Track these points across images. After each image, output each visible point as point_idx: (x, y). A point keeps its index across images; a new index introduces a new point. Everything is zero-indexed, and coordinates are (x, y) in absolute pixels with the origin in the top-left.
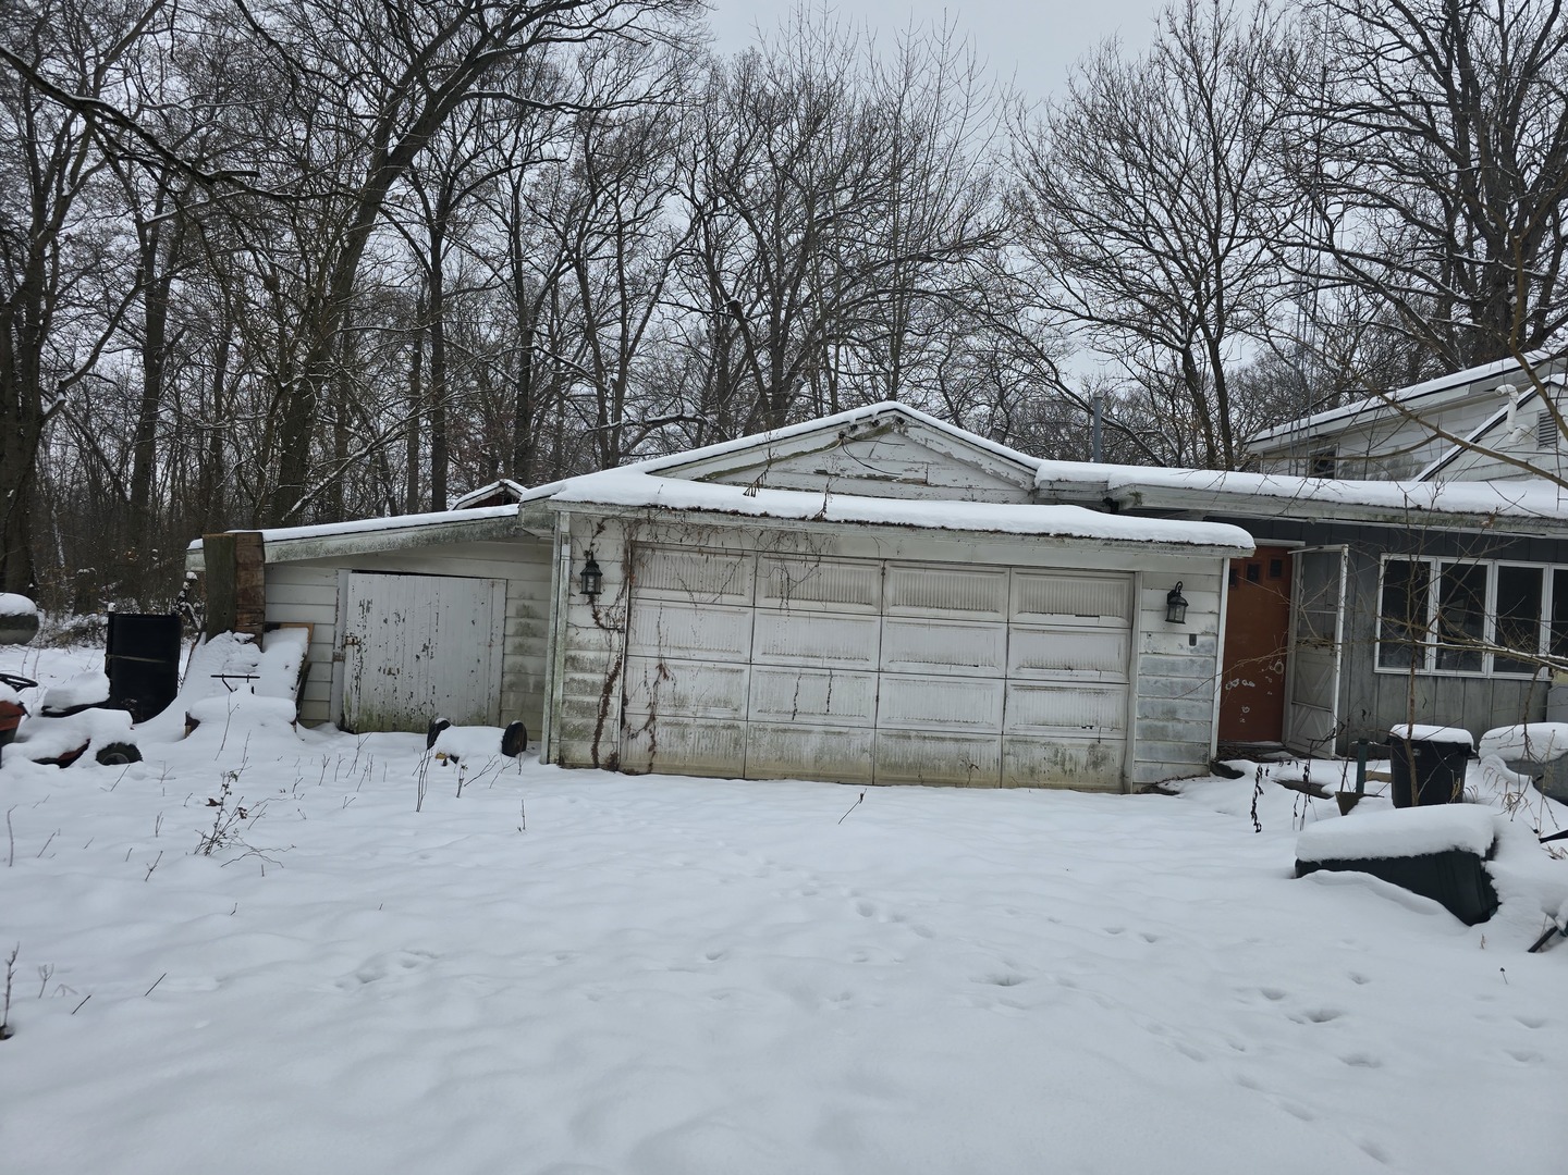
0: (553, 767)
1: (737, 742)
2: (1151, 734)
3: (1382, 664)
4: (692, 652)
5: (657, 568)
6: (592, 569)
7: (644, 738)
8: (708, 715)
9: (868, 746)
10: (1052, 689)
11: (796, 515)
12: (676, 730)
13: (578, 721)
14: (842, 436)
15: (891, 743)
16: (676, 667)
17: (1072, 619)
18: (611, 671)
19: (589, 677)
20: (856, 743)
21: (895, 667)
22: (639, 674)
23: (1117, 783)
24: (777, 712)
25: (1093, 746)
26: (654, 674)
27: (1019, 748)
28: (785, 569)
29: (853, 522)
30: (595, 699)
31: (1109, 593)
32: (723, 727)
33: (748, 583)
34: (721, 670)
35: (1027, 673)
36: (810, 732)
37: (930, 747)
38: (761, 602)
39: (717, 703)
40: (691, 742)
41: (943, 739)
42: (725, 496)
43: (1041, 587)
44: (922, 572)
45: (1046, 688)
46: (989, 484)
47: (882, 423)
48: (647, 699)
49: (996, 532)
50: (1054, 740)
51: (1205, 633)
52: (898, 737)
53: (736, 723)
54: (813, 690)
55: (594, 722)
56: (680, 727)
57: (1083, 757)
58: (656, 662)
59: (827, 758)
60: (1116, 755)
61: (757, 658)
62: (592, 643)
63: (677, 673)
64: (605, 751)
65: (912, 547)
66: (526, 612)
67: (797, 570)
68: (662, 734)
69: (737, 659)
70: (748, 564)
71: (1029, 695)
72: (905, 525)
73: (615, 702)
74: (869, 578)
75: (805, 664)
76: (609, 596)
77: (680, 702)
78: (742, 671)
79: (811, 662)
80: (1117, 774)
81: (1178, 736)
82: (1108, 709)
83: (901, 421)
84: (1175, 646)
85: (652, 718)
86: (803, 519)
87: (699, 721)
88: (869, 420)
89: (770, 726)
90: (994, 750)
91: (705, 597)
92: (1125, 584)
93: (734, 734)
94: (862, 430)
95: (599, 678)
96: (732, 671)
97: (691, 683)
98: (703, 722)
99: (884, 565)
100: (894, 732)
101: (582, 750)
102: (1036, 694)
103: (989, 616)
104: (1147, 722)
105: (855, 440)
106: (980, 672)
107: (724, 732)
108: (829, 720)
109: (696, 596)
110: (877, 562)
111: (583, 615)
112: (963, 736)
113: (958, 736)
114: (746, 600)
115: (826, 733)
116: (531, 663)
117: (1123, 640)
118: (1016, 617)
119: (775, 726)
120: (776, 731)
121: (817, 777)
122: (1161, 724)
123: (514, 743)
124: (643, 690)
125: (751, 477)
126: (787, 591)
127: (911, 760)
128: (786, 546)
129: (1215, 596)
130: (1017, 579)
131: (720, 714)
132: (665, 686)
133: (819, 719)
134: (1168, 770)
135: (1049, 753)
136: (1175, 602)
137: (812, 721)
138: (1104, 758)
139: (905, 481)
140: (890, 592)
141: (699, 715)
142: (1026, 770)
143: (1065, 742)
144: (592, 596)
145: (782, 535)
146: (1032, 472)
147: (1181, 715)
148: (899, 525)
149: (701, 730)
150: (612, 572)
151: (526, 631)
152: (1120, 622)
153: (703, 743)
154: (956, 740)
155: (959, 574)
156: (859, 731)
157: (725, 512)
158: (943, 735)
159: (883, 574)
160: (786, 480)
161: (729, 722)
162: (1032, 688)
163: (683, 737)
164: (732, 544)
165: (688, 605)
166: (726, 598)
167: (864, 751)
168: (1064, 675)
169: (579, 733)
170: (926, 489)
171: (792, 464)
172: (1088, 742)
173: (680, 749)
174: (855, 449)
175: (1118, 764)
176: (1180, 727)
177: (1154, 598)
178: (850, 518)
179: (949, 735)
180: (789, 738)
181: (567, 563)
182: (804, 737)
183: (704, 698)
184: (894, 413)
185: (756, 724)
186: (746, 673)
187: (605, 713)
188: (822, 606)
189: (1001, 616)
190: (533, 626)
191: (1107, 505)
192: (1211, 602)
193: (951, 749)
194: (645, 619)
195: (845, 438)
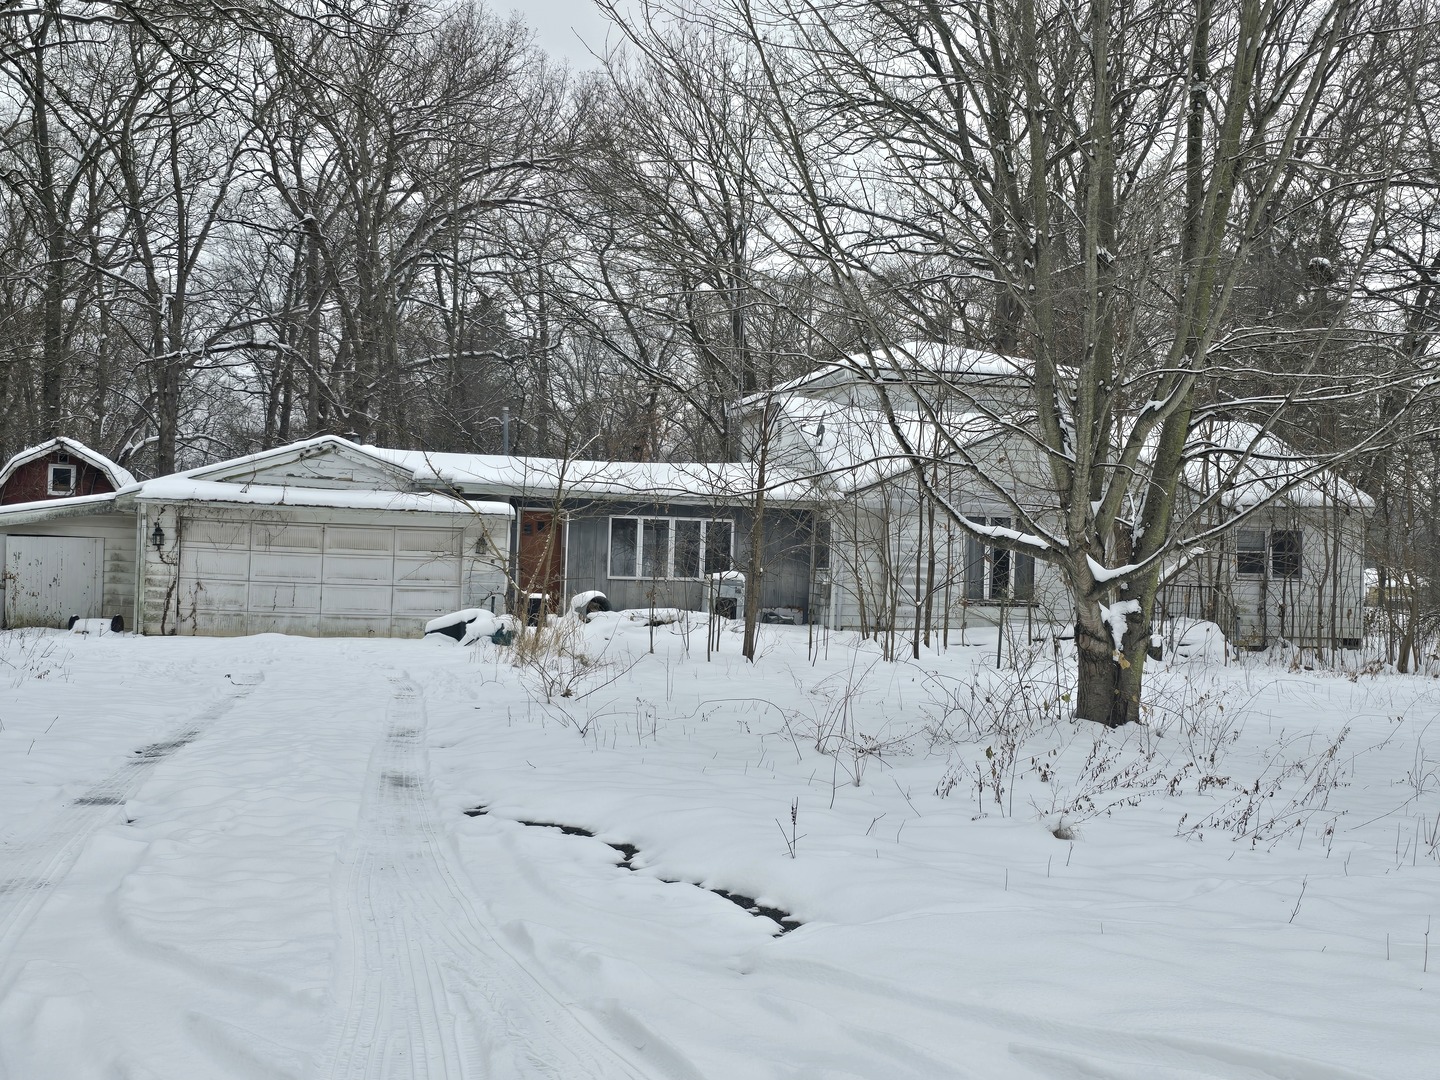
0: (140, 637)
1: (242, 623)
3: (612, 573)
4: (216, 575)
5: (195, 532)
6: (159, 532)
7: (190, 622)
8: (227, 608)
9: (317, 621)
10: (418, 590)
12: (208, 617)
13: (153, 612)
14: (301, 455)
15: (329, 621)
16: (207, 583)
17: (429, 553)
18: (170, 585)
19: (158, 589)
20: (310, 620)
21: (330, 581)
22: (185, 590)
24: (265, 606)
26: (194, 587)
27: (401, 622)
28: (267, 530)
29: (300, 505)
30: (161, 601)
31: (448, 539)
32: (235, 615)
33: (246, 538)
34: (232, 585)
35: (404, 582)
36: (284, 616)
37: (351, 622)
38: (254, 547)
39: (230, 602)
40: (216, 621)
41: (358, 619)
42: (231, 491)
43: (409, 536)
44: (345, 530)
45: (415, 590)
46: (389, 480)
47: (325, 448)
48: (191, 601)
50: (420, 617)
51: (498, 559)
52: (333, 618)
53: (242, 612)
54: (284, 594)
55: (162, 613)
56: (209, 615)
58: (196, 581)
61: (252, 578)
62: (159, 571)
63: (208, 587)
64: (168, 628)
65: (337, 517)
66: (117, 558)
67: (273, 530)
68: (200, 619)
69: (241, 579)
70: (246, 527)
71: (406, 594)
73: (173, 602)
74: (314, 534)
75: (279, 580)
76: (168, 546)
77: (209, 602)
78: (244, 585)
79: (283, 579)
82: (450, 600)
83: (335, 447)
84: (482, 568)
85: (194, 610)
86: (272, 504)
87: (221, 612)
88: (317, 446)
89: (260, 614)
90: (387, 624)
91: (223, 546)
92: (453, 534)
93: (241, 618)
94: (313, 452)
95: (164, 590)
96: (239, 585)
97: (216, 592)
98: (223, 612)
99: (324, 527)
100: (331, 616)
101: (156, 627)
102: (409, 593)
103: (383, 553)
105: (308, 458)
106: (378, 582)
107: (235, 618)
108: (295, 609)
109: (218, 545)
110: (318, 525)
111: (154, 557)
112: (370, 616)
114: (245, 547)
115: (294, 616)
116: (120, 588)
117: (456, 564)
118: (398, 553)
119: (264, 613)
120: (264, 616)
123: (118, 625)
124: (188, 596)
125: (249, 478)
126: (268, 542)
128: (267, 517)
129: (504, 540)
130: (398, 533)
131: (232, 610)
132: (201, 594)
133: (290, 609)
135: (417, 625)
136: (481, 544)
137: (285, 610)
139: (340, 479)
140: (327, 540)
141: (220, 609)
142: (405, 632)
143: (426, 617)
144: (159, 546)
145: (263, 513)
146: (411, 474)
147: (487, 602)
149: (222, 616)
150: (170, 533)
151: (116, 569)
152: (455, 554)
153: (223, 623)
154: (367, 618)
155: (366, 531)
156: (311, 616)
157: (230, 502)
158: (358, 617)
159: (323, 531)
160: (271, 480)
161: (238, 612)
162: (407, 591)
163: (212, 619)
164: (236, 517)
165: (213, 550)
166: (234, 546)
167: (315, 623)
168: (425, 583)
169: (153, 619)
170: (352, 484)
171: (274, 471)
173: (210, 627)
174: (309, 462)
177: (470, 541)
179: (360, 617)
180: (271, 621)
181: (144, 530)
182: (281, 618)
183: (223, 600)
184: (333, 442)
185: (252, 613)
186: (247, 586)
187: (167, 608)
188: (289, 549)
189: (390, 553)
190: (121, 565)
191: (455, 491)
192: (502, 543)
193: (363, 624)
194: (189, 558)
195: (303, 456)
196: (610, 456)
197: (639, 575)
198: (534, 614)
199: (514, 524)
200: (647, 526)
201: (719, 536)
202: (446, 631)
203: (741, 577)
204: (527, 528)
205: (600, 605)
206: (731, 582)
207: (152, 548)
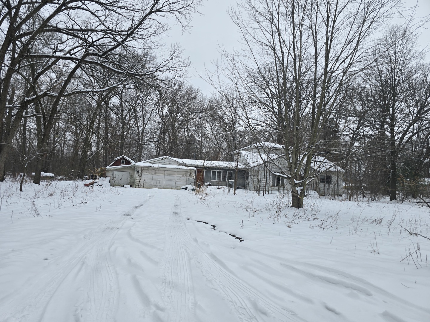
0: (135, 188)
1: (151, 186)
3: (212, 180)
4: (147, 179)
5: (144, 171)
6: (138, 171)
9: (163, 187)
11: (156, 166)
12: (146, 185)
15: (165, 187)
16: (145, 180)
17: (182, 176)
18: (140, 180)
19: (138, 181)
21: (166, 180)
22: (142, 180)
24: (155, 183)
31: (184, 174)
33: (152, 172)
34: (150, 180)
35: (177, 180)
36: (157, 186)
42: (150, 165)
43: (179, 173)
44: (168, 171)
46: (175, 163)
47: (165, 158)
51: (193, 177)
54: (158, 182)
61: (153, 179)
62: (138, 178)
64: (139, 187)
65: (167, 169)
66: (131, 175)
67: (157, 171)
68: (144, 186)
73: (140, 183)
74: (163, 172)
76: (140, 173)
77: (146, 183)
79: (158, 179)
82: (185, 184)
83: (167, 158)
84: (190, 178)
85: (143, 184)
92: (186, 173)
97: (147, 181)
98: (148, 184)
99: (165, 171)
100: (166, 185)
101: (137, 187)
103: (174, 175)
106: (173, 180)
108: (160, 184)
111: (137, 175)
114: (152, 174)
116: (132, 180)
117: (186, 178)
118: (177, 175)
120: (155, 185)
123: (131, 186)
124: (142, 182)
125: (153, 163)
126: (156, 173)
127: (167, 188)
128: (156, 169)
130: (177, 172)
131: (150, 184)
135: (179, 188)
136: (190, 174)
137: (158, 184)
139: (168, 163)
140: (165, 173)
144: (138, 173)
146: (179, 162)
147: (191, 184)
148: (165, 167)
150: (140, 171)
151: (131, 177)
152: (186, 176)
153: (148, 186)
160: (156, 163)
162: (178, 182)
164: (151, 169)
165: (147, 174)
166: (150, 174)
168: (181, 181)
169: (137, 185)
170: (170, 164)
171: (157, 161)
173: (146, 187)
177: (188, 174)
178: (161, 167)
181: (136, 171)
185: (153, 185)
186: (152, 181)
188: (159, 174)
190: (132, 176)
191: (186, 165)
192: (194, 174)
193: (171, 187)
194: (143, 176)
195: (162, 159)
196: (212, 160)
197: (216, 180)
198: (199, 186)
199: (196, 171)
200: (218, 172)
201: (230, 174)
202: (184, 189)
203: (234, 181)
204: (198, 172)
205: (210, 185)
206: (232, 182)
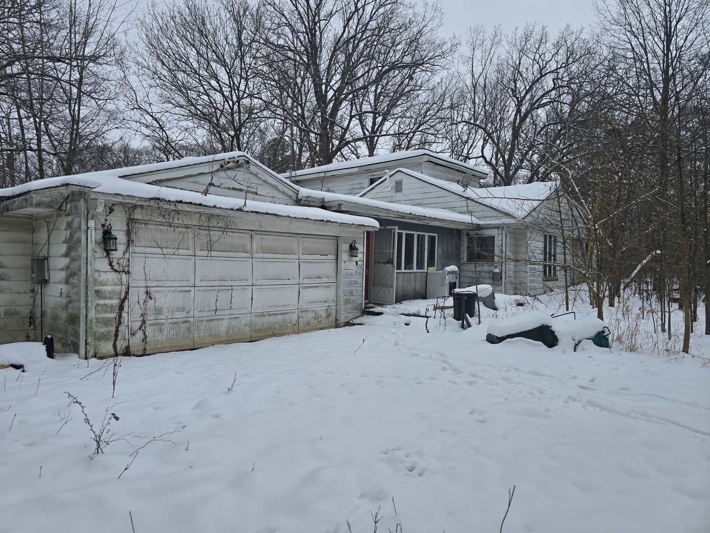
0: (93, 361)
1: (189, 329)
2: (347, 302)
4: (164, 282)
5: (143, 234)
6: (109, 235)
7: (140, 334)
8: (175, 317)
9: (248, 323)
10: (314, 287)
11: (229, 208)
12: (157, 327)
13: (102, 330)
14: (222, 166)
16: (155, 292)
17: (319, 257)
18: (122, 297)
19: (108, 302)
20: (243, 322)
21: (259, 283)
22: (136, 296)
23: (334, 324)
24: (208, 311)
25: (327, 310)
26: (143, 297)
27: (304, 314)
28: (208, 235)
29: (253, 212)
30: (113, 315)
31: (329, 246)
32: (182, 322)
33: (191, 243)
34: (180, 291)
35: (306, 281)
36: (223, 319)
37: (273, 319)
38: (198, 252)
39: (178, 309)
40: (165, 333)
41: (277, 314)
43: (309, 243)
44: (267, 237)
45: (312, 287)
46: (280, 196)
47: (240, 162)
48: (140, 312)
49: (307, 219)
50: (315, 309)
51: (360, 261)
52: (260, 316)
53: (188, 319)
54: (224, 296)
55: (113, 329)
56: (159, 325)
57: (324, 314)
58: (144, 290)
59: (231, 331)
60: (334, 312)
61: (197, 283)
62: (109, 280)
63: (156, 295)
64: (121, 345)
67: (215, 235)
68: (149, 331)
69: (187, 285)
70: (191, 233)
71: (307, 290)
72: (274, 215)
73: (124, 316)
74: (246, 240)
75: (220, 284)
76: (118, 251)
77: (158, 311)
78: (190, 291)
79: (223, 283)
80: (334, 320)
81: (354, 302)
82: (330, 294)
83: (248, 162)
85: (144, 322)
86: (232, 209)
87: (169, 321)
88: (233, 160)
89: (205, 319)
90: (294, 317)
91: (169, 251)
92: (335, 242)
93: (188, 325)
94: (231, 165)
95: (115, 302)
96: (185, 291)
97: (164, 300)
98: (171, 321)
100: (258, 314)
101: (107, 347)
102: (310, 289)
103: (292, 256)
104: (345, 297)
105: (228, 169)
106: (290, 282)
107: (182, 325)
108: (232, 312)
109: (165, 251)
110: (249, 232)
111: (103, 264)
112: (284, 312)
113: (282, 312)
114: (191, 252)
115: (231, 318)
117: (334, 265)
118: (302, 257)
119: (207, 318)
120: (207, 321)
121: (228, 342)
122: (348, 297)
124: (137, 306)
126: (210, 247)
127: (265, 326)
129: (362, 246)
130: (301, 240)
131: (180, 315)
132: (151, 303)
133: (227, 312)
134: (351, 316)
135: (313, 315)
136: (353, 249)
137: (224, 313)
138: (330, 314)
139: (248, 192)
140: (255, 246)
141: (169, 317)
142: (306, 323)
143: (318, 309)
144: (108, 252)
146: (296, 192)
147: (354, 294)
148: (272, 214)
149: (170, 325)
150: (121, 237)
152: (333, 257)
153: (172, 332)
154: (282, 314)
155: (281, 238)
156: (244, 316)
157: (195, 204)
158: (276, 312)
159: (251, 238)
161: (185, 319)
162: (308, 287)
163: (161, 331)
164: (185, 221)
165: (160, 256)
166: (181, 252)
167: (247, 325)
168: (318, 281)
169: (103, 337)
170: (256, 197)
172: (325, 308)
173: (160, 338)
174: (227, 173)
175: (334, 316)
176: (354, 298)
177: (345, 247)
178: (253, 210)
179: (279, 312)
180: (214, 323)
181: (92, 233)
182: (220, 322)
183: (171, 308)
184: (244, 158)
185: (198, 319)
186: (192, 292)
187: (120, 323)
188: (226, 254)
189: (296, 257)
193: (280, 318)
194: (136, 267)
195: (224, 167)
197: (403, 269)
200: (406, 237)
201: (431, 244)
203: (456, 269)
206: (453, 272)
207: (100, 252)
